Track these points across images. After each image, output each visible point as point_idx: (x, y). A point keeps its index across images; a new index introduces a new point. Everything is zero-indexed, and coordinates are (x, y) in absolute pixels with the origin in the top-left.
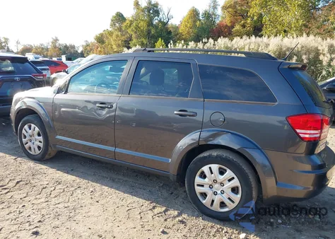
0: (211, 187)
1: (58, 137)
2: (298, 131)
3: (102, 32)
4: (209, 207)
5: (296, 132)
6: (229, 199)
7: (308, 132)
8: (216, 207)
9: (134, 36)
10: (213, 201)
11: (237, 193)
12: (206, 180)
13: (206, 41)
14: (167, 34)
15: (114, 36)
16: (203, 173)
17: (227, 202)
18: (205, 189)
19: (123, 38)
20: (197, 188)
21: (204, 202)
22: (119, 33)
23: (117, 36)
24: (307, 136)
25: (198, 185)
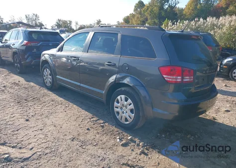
0: (121, 108)
1: (58, 76)
2: (164, 76)
3: (128, 15)
4: (120, 120)
5: (163, 77)
6: (129, 116)
7: (171, 77)
8: (123, 121)
9: (149, 17)
10: (122, 117)
11: (133, 113)
12: (119, 104)
13: (198, 20)
14: (174, 15)
15: (136, 18)
16: (118, 100)
17: (128, 118)
18: (119, 110)
19: (142, 19)
20: (115, 109)
21: (118, 117)
22: (139, 16)
23: (138, 18)
24: (170, 80)
25: (116, 107)
